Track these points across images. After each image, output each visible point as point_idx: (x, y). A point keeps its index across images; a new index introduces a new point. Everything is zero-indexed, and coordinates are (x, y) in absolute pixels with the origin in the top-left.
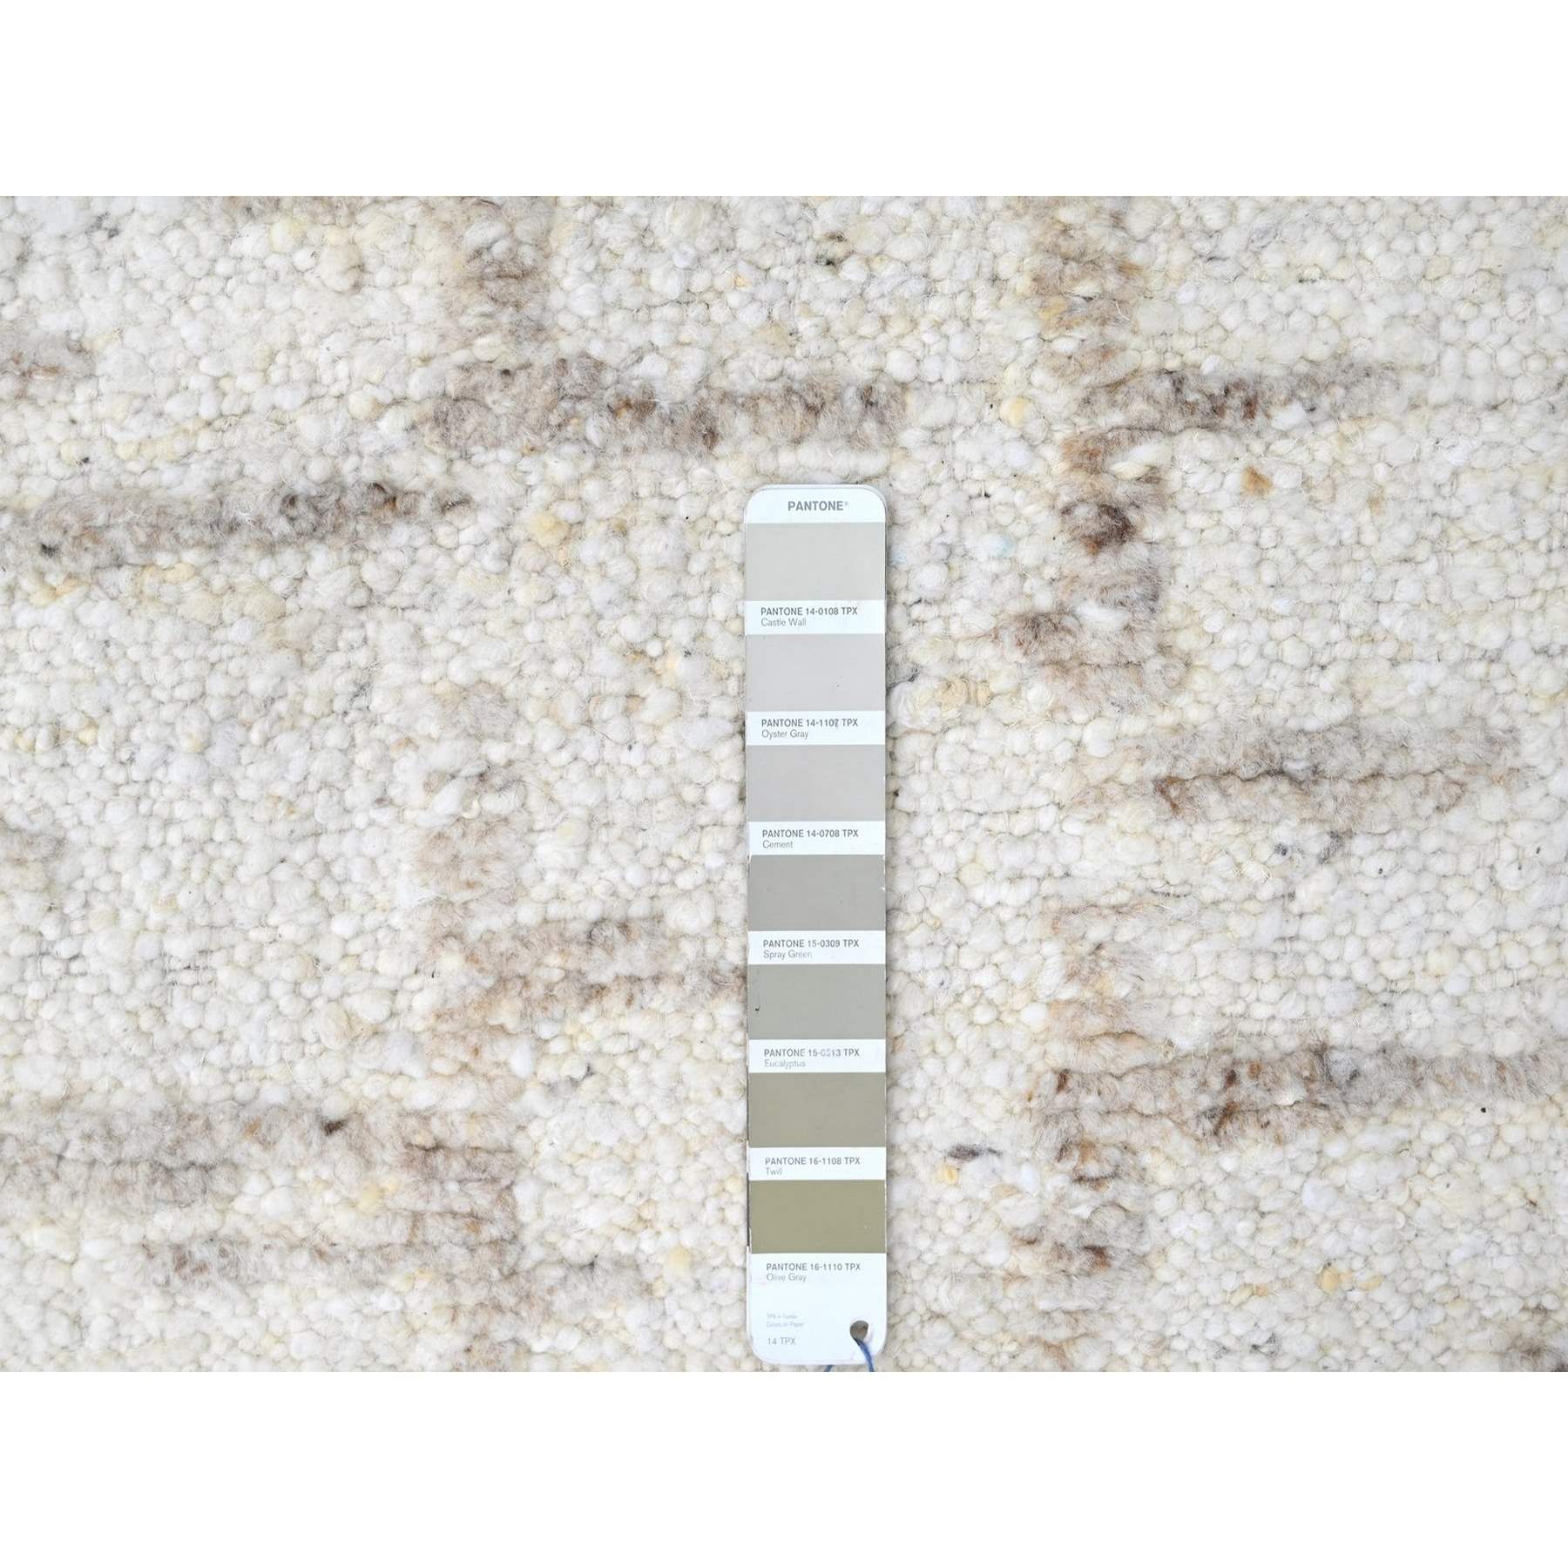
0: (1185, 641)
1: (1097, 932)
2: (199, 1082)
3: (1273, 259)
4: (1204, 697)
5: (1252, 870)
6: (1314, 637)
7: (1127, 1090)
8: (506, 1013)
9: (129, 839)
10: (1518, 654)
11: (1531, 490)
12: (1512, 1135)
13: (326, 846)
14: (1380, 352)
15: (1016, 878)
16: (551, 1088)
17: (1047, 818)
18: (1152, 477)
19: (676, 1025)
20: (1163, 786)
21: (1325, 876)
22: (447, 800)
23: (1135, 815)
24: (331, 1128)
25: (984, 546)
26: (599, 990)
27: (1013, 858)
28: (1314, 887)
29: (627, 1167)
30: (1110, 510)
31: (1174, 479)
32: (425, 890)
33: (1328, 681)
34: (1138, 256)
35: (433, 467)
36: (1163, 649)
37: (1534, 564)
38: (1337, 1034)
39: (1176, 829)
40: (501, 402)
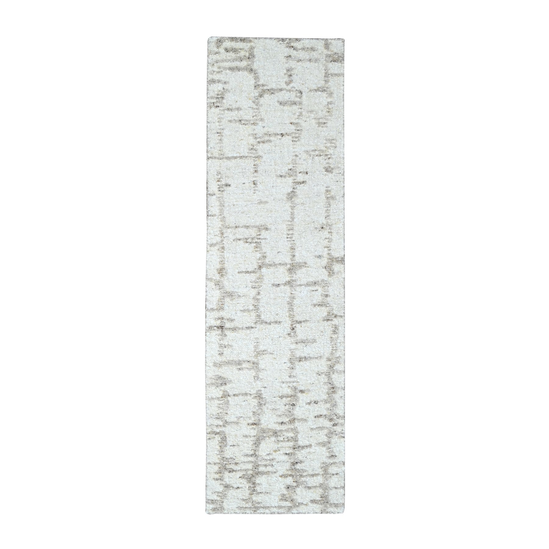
0: (297, 335)
1: (292, 351)
2: (240, 359)
3: (302, 315)
4: (298, 338)
5: (301, 347)
6: (305, 335)
7: (294, 359)
8: (259, 355)
9: (237, 346)
10: (316, 336)
11: (317, 327)
12: (316, 362)
13: (248, 346)
14: (308, 320)
15: (288, 348)
16: (261, 359)
17: (289, 345)
18: (295, 326)
19: (268, 356)
20: (296, 343)
21: (305, 347)
22: (255, 344)
23: (295, 344)
24: (248, 362)
25: (286, 330)
26: (264, 354)
27: (288, 347)
28: (305, 348)
29: (265, 364)
30: (293, 328)
31: (296, 326)
32: (254, 349)
33: (305, 337)
34: (294, 315)
35: (255, 326)
36: (296, 335)
37: (317, 331)
38: (306, 356)
39: (297, 345)
40: (258, 322)
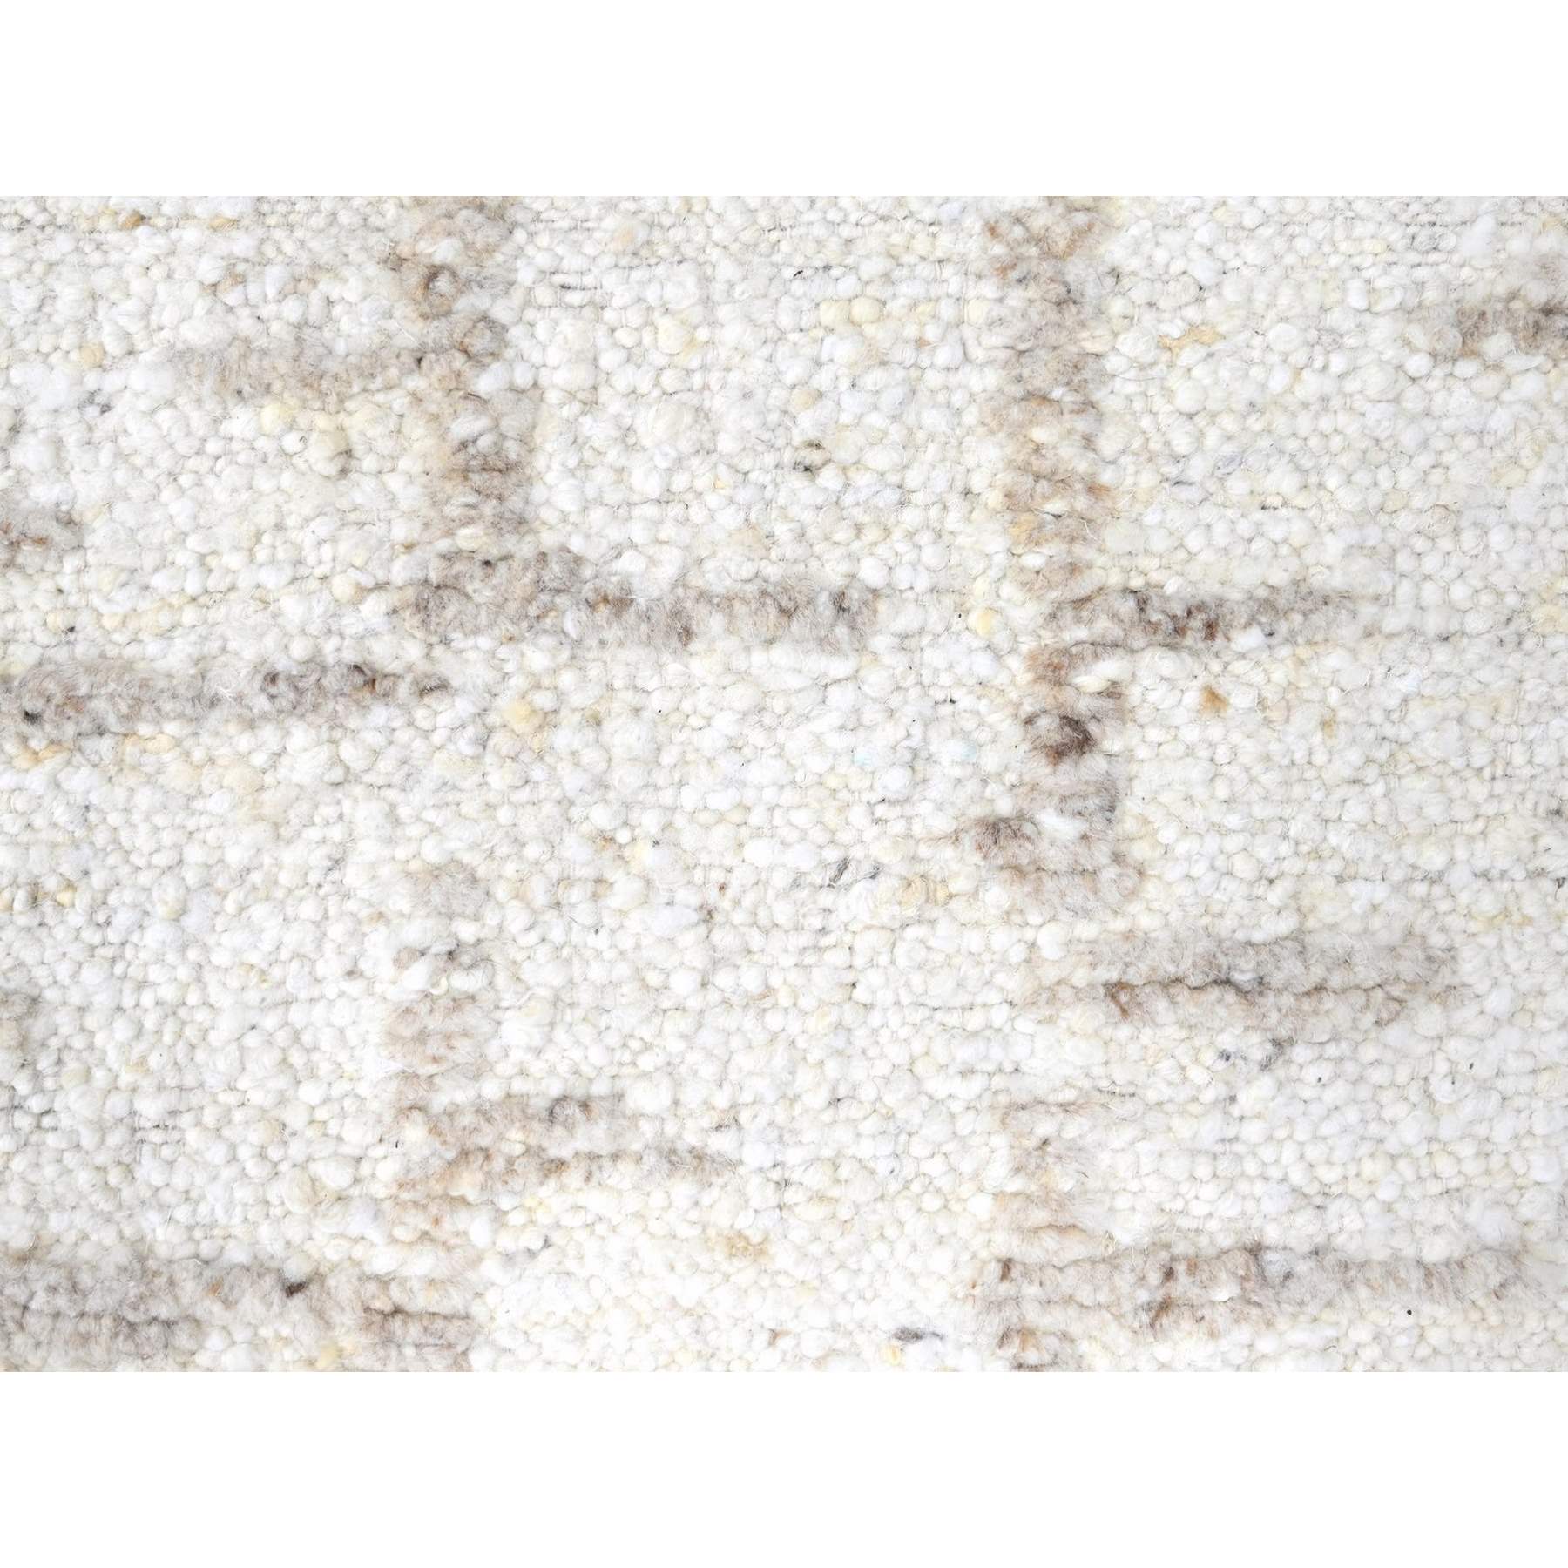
0: (1139, 851)
1: (1045, 1128)
2: (164, 1237)
3: (1237, 486)
4: (1156, 905)
5: (1197, 1075)
6: (1264, 853)
7: (1068, 1281)
8: (467, 1184)
9: (102, 999)
10: (1459, 876)
11: (1478, 719)
12: (1436, 1337)
13: (296, 1015)
14: (1337, 581)
15: (967, 1072)
16: (508, 1258)
17: (1000, 1016)
18: (1113, 691)
19: (633, 1202)
20: (1114, 990)
21: (1266, 1083)
22: (417, 976)
23: (1086, 1017)
24: (293, 1289)
25: (948, 751)
26: (560, 1165)
27: (966, 1053)
28: (1255, 1093)
29: (580, 1337)
30: (1071, 722)
31: (1134, 694)
32: (391, 1062)
33: (1275, 896)
34: (1107, 477)
35: (413, 652)
36: (1118, 858)
37: (1478, 790)
38: (1272, 1235)
39: (1124, 1031)
40: (481, 591)
